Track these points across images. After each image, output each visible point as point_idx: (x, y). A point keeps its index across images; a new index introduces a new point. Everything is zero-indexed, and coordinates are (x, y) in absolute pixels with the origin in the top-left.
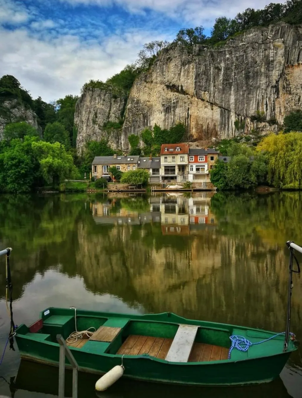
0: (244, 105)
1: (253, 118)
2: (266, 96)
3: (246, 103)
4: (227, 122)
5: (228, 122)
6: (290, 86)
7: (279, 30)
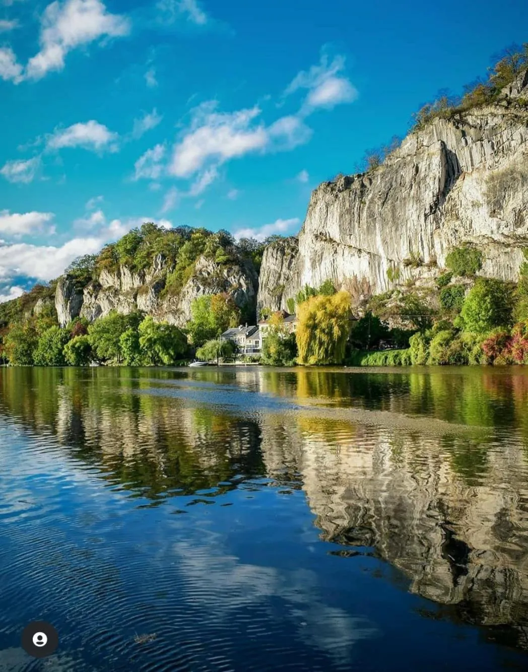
0: (394, 246)
1: (408, 263)
2: (420, 229)
3: (396, 243)
4: (377, 271)
5: (379, 271)
6: (457, 207)
7: (433, 130)
